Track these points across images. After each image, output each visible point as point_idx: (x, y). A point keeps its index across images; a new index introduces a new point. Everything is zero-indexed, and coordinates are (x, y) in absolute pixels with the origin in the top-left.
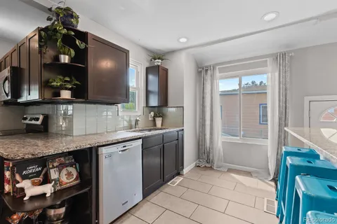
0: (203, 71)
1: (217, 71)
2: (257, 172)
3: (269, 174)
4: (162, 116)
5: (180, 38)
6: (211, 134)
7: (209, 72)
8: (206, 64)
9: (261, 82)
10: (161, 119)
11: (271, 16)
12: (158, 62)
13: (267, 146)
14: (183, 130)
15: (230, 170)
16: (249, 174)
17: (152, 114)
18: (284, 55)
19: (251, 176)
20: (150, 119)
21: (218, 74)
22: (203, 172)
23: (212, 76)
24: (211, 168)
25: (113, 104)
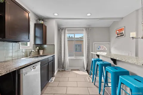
0: (60, 29)
1: (66, 31)
2: (81, 69)
3: (85, 69)
4: (43, 49)
5: (55, 13)
6: (64, 56)
7: (63, 30)
8: (63, 27)
9: (72, 37)
10: (42, 50)
11: (89, 15)
12: (41, 22)
13: (84, 59)
14: (54, 55)
15: (72, 70)
16: (78, 70)
17: (38, 48)
18: (88, 28)
19: (79, 71)
20: (36, 51)
21: (67, 32)
22: (62, 73)
23: (65, 32)
24: (65, 70)
25: (16, 42)
